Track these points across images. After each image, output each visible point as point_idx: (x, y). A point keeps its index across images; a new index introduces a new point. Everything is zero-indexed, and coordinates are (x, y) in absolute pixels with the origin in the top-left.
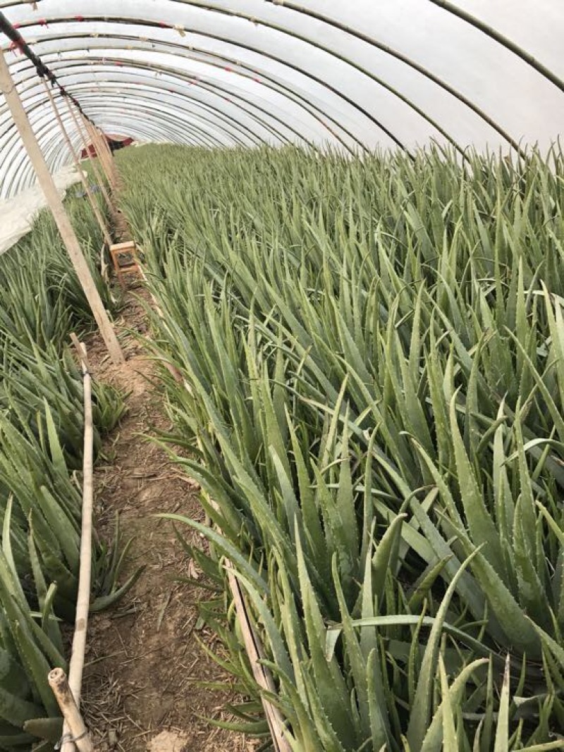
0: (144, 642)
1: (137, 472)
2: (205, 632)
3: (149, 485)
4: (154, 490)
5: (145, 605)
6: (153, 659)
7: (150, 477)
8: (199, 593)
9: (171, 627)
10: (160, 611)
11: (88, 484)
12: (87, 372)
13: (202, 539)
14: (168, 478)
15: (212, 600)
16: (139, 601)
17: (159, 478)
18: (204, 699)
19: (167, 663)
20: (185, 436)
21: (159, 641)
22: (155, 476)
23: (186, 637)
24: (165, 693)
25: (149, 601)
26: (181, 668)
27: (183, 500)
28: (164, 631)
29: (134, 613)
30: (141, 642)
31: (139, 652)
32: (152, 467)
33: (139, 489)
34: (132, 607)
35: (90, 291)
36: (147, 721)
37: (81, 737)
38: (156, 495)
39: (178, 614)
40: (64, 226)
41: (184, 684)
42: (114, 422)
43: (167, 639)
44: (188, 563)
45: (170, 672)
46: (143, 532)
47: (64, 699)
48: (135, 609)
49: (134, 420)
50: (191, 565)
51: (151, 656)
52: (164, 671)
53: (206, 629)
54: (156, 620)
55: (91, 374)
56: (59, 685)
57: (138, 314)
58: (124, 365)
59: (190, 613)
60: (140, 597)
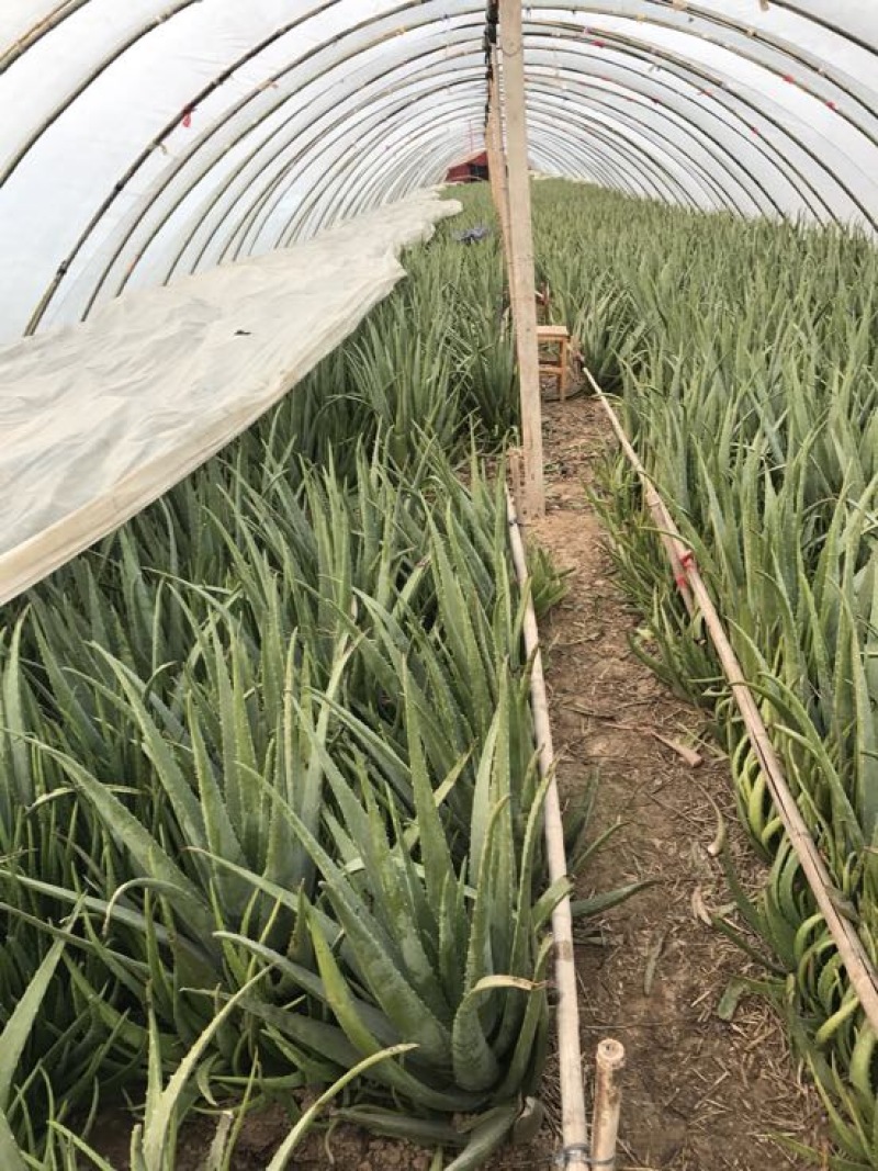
0: (623, 1003)
1: (581, 703)
2: (735, 1027)
3: (604, 732)
4: (613, 742)
5: (620, 939)
6: (639, 1039)
7: (603, 718)
8: (718, 952)
9: (670, 994)
10: (647, 959)
12: (516, 521)
13: (711, 856)
14: (635, 730)
16: (609, 927)
17: (620, 725)
18: (746, 1152)
19: (666, 1056)
21: (648, 1012)
22: (611, 719)
23: (700, 1025)
24: (669, 1110)
25: (627, 934)
26: (693, 1076)
27: (668, 779)
28: (659, 998)
29: (601, 946)
30: (618, 1003)
31: (615, 1017)
32: (605, 702)
33: (585, 733)
34: (597, 934)
36: (642, 1147)
37: (607, 1163)
38: (617, 753)
39: (681, 977)
41: (702, 1111)
43: (661, 1013)
44: (691, 891)
45: (673, 1076)
46: (605, 810)
47: (613, 1095)
48: (603, 940)
49: (569, 615)
50: (696, 896)
51: (637, 1033)
52: (662, 1068)
53: (737, 1024)
54: (643, 974)
56: (615, 1072)
58: (543, 521)
59: (703, 983)
60: (611, 922)
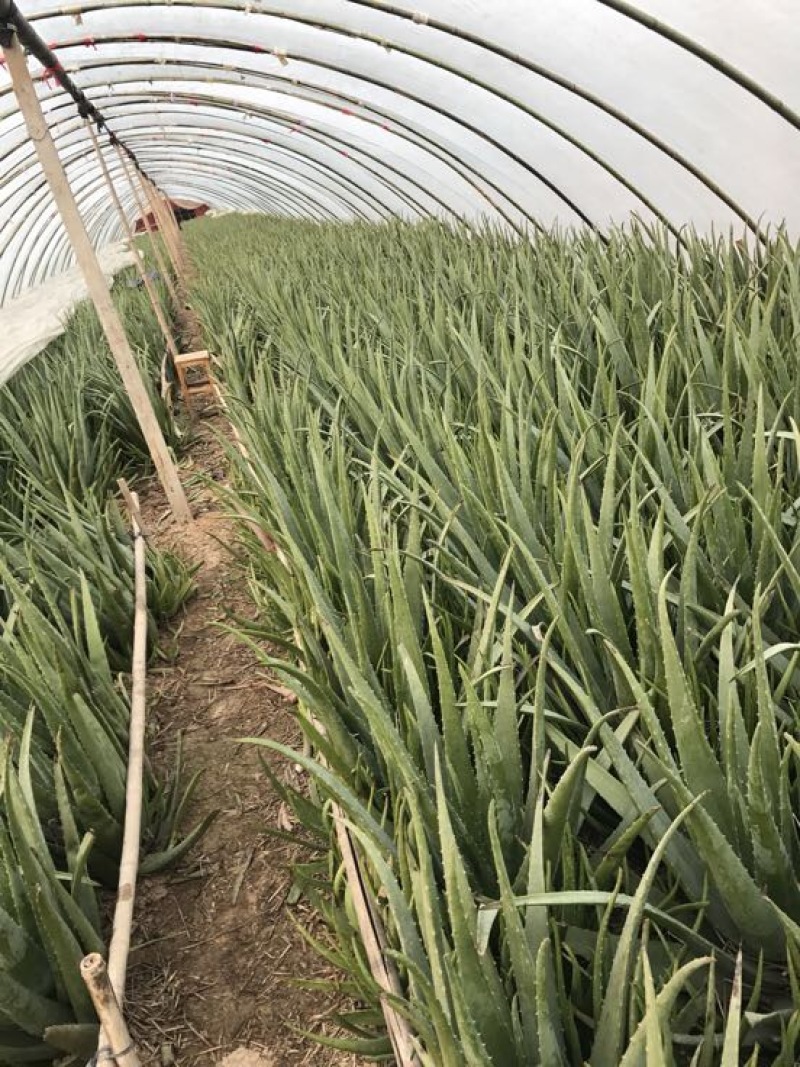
0: (214, 919)
1: (207, 677)
2: (301, 907)
3: (224, 695)
4: (231, 703)
5: (216, 867)
6: (226, 944)
7: (225, 684)
8: (292, 851)
9: (252, 898)
10: (237, 875)
11: (139, 692)
12: (140, 534)
13: (299, 774)
14: (251, 686)
15: (312, 861)
16: (208, 860)
17: (239, 686)
18: (299, 1003)
19: (246, 950)
20: (277, 628)
21: (235, 919)
22: (233, 683)
23: (272, 914)
24: (243, 993)
25: (222, 862)
26: (265, 957)
27: (272, 719)
28: (243, 904)
29: (201, 877)
30: (210, 920)
31: (207, 933)
32: (228, 670)
33: (210, 701)
34: (197, 868)
35: (147, 419)
36: (216, 1032)
37: (124, 1053)
38: (234, 710)
39: (263, 880)
40: (112, 328)
41: (270, 982)
42: (176, 605)
43: (246, 916)
44: (278, 807)
45: (250, 964)
46: (215, 762)
47: (102, 997)
48: (202, 872)
49: (204, 604)
50: (282, 811)
51: (224, 939)
52: (242, 961)
53: (302, 904)
54: (232, 889)
55: (145, 537)
56: (95, 978)
57: (213, 453)
58: (191, 525)
59: (279, 879)
60: (210, 855)
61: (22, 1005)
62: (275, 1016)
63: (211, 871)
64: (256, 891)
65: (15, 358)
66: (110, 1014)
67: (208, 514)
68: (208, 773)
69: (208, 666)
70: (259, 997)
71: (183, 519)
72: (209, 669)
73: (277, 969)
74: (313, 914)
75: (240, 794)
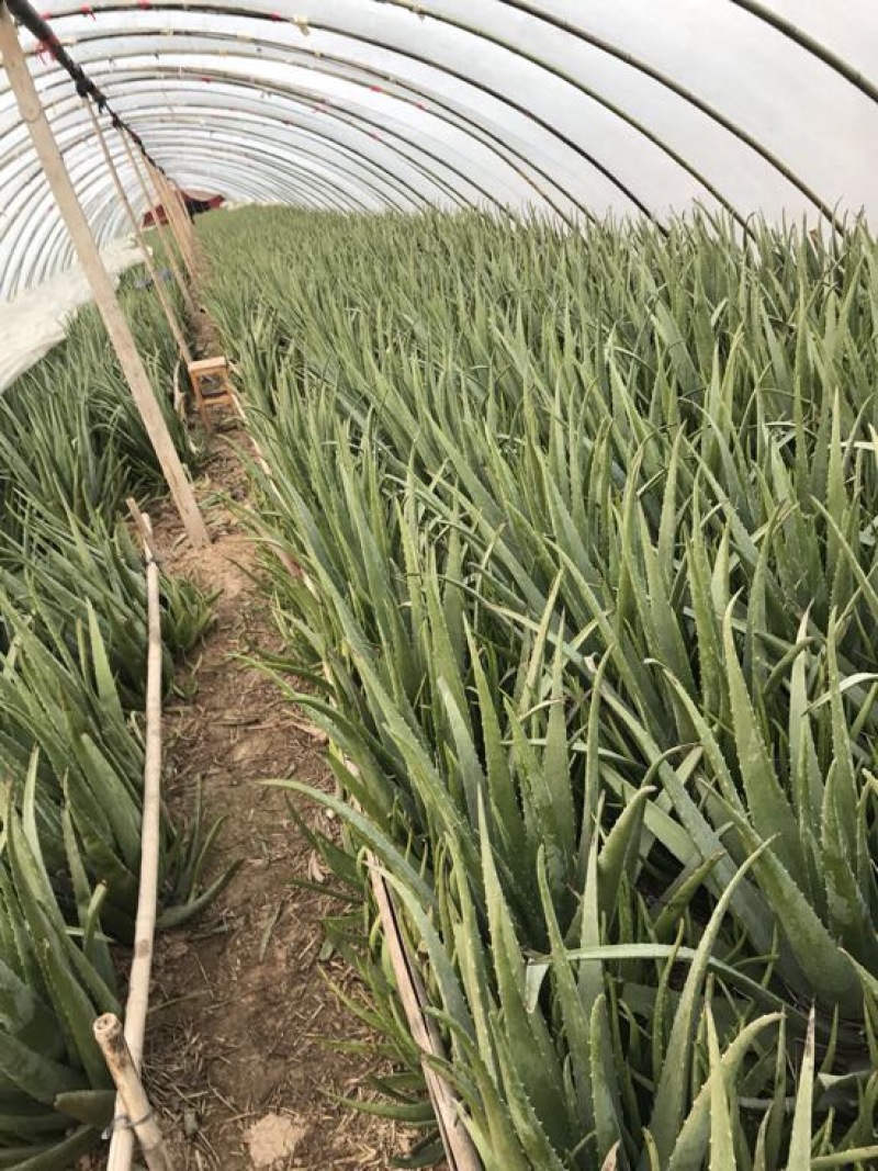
0: (240, 977)
1: (229, 716)
2: (334, 964)
3: (248, 735)
4: (256, 743)
5: (241, 921)
6: (252, 1004)
7: (249, 724)
8: (324, 904)
9: (281, 955)
10: (264, 930)
11: (154, 733)
12: (153, 560)
13: (330, 820)
14: (278, 726)
15: (346, 915)
16: (232, 914)
17: (264, 725)
18: (333, 1066)
19: (275, 1010)
20: (305, 661)
21: (262, 977)
22: (257, 722)
23: (303, 972)
24: (272, 1056)
25: (248, 916)
26: (296, 1018)
27: (301, 760)
28: (271, 961)
29: (224, 933)
30: (235, 978)
31: (232, 993)
32: (252, 709)
33: (232, 742)
34: (221, 923)
35: (158, 432)
36: (244, 1098)
37: (144, 1120)
38: (259, 752)
39: (293, 936)
40: (118, 332)
41: (301, 1044)
42: (194, 637)
43: (274, 974)
44: (308, 857)
45: (280, 1024)
46: (239, 808)
47: (118, 1061)
48: (226, 927)
49: (225, 636)
50: (313, 861)
51: (250, 999)
52: (270, 1022)
53: (336, 960)
54: (259, 945)
55: (158, 563)
56: (110, 1041)
57: (232, 470)
58: (209, 550)
59: (310, 934)
60: (234, 909)
61: (30, 1070)
62: (307, 1079)
63: (235, 926)
64: (285, 948)
65: (12, 367)
66: (127, 1079)
67: (229, 538)
68: (231, 820)
69: (230, 704)
70: (291, 1059)
71: (200, 544)
72: (230, 707)
73: (309, 1031)
74: (348, 971)
75: (267, 843)
